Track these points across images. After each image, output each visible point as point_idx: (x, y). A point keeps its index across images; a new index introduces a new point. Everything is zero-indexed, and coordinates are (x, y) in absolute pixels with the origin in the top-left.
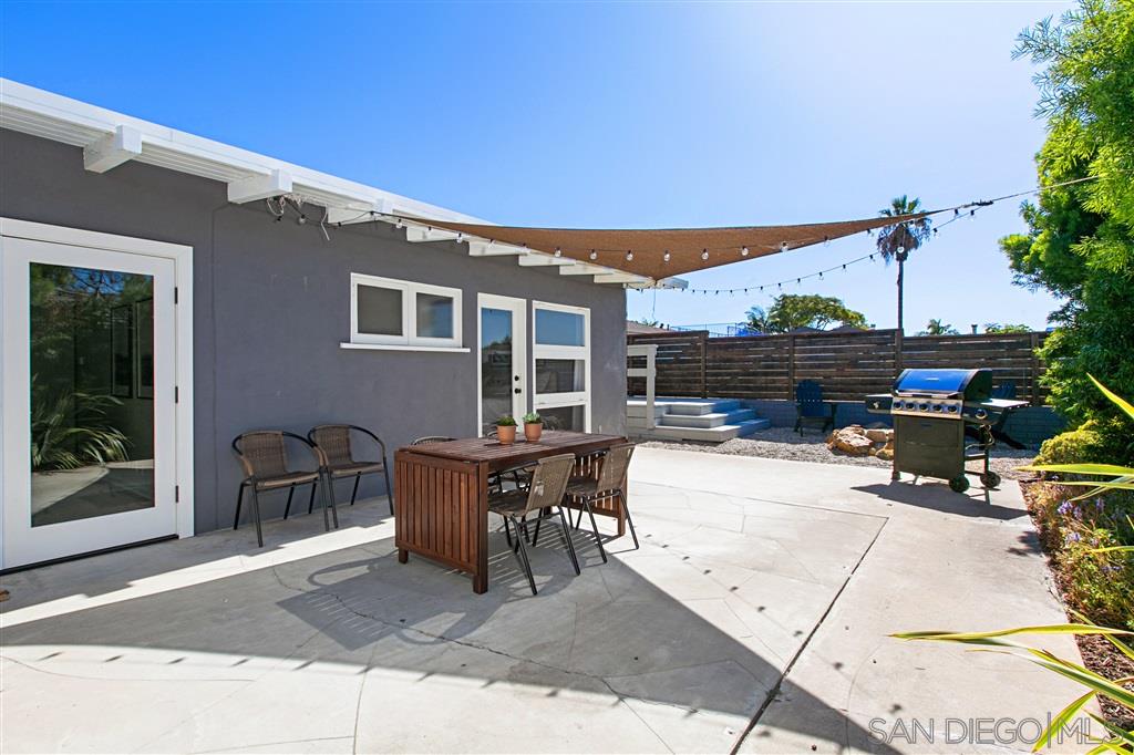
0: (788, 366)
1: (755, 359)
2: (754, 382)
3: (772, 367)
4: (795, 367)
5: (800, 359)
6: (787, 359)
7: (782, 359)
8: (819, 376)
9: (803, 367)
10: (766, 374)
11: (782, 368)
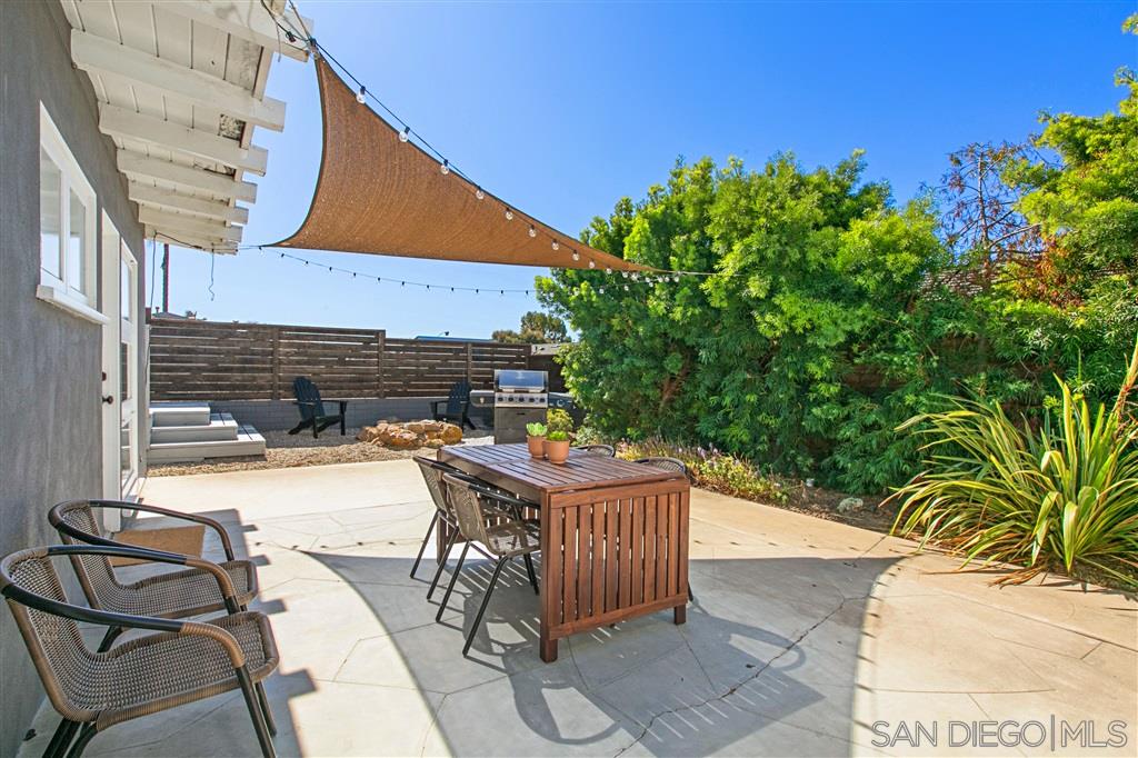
0: (272, 362)
1: (228, 352)
2: (228, 379)
3: (251, 361)
4: (280, 362)
5: (286, 354)
6: (272, 353)
7: (264, 353)
8: (308, 371)
9: (290, 363)
10: (242, 370)
11: (264, 363)
